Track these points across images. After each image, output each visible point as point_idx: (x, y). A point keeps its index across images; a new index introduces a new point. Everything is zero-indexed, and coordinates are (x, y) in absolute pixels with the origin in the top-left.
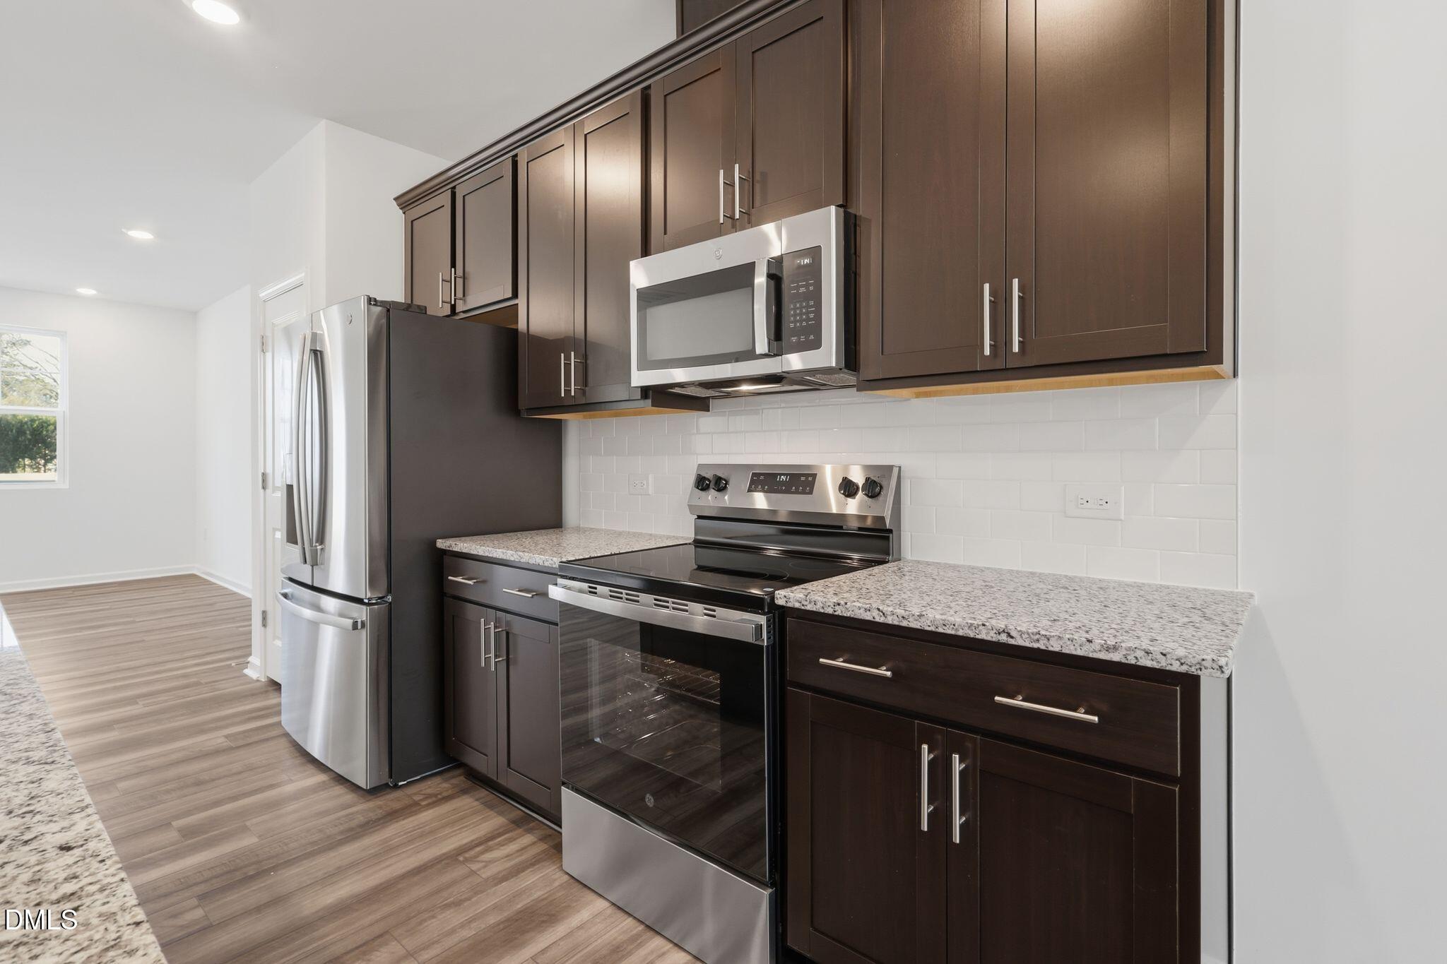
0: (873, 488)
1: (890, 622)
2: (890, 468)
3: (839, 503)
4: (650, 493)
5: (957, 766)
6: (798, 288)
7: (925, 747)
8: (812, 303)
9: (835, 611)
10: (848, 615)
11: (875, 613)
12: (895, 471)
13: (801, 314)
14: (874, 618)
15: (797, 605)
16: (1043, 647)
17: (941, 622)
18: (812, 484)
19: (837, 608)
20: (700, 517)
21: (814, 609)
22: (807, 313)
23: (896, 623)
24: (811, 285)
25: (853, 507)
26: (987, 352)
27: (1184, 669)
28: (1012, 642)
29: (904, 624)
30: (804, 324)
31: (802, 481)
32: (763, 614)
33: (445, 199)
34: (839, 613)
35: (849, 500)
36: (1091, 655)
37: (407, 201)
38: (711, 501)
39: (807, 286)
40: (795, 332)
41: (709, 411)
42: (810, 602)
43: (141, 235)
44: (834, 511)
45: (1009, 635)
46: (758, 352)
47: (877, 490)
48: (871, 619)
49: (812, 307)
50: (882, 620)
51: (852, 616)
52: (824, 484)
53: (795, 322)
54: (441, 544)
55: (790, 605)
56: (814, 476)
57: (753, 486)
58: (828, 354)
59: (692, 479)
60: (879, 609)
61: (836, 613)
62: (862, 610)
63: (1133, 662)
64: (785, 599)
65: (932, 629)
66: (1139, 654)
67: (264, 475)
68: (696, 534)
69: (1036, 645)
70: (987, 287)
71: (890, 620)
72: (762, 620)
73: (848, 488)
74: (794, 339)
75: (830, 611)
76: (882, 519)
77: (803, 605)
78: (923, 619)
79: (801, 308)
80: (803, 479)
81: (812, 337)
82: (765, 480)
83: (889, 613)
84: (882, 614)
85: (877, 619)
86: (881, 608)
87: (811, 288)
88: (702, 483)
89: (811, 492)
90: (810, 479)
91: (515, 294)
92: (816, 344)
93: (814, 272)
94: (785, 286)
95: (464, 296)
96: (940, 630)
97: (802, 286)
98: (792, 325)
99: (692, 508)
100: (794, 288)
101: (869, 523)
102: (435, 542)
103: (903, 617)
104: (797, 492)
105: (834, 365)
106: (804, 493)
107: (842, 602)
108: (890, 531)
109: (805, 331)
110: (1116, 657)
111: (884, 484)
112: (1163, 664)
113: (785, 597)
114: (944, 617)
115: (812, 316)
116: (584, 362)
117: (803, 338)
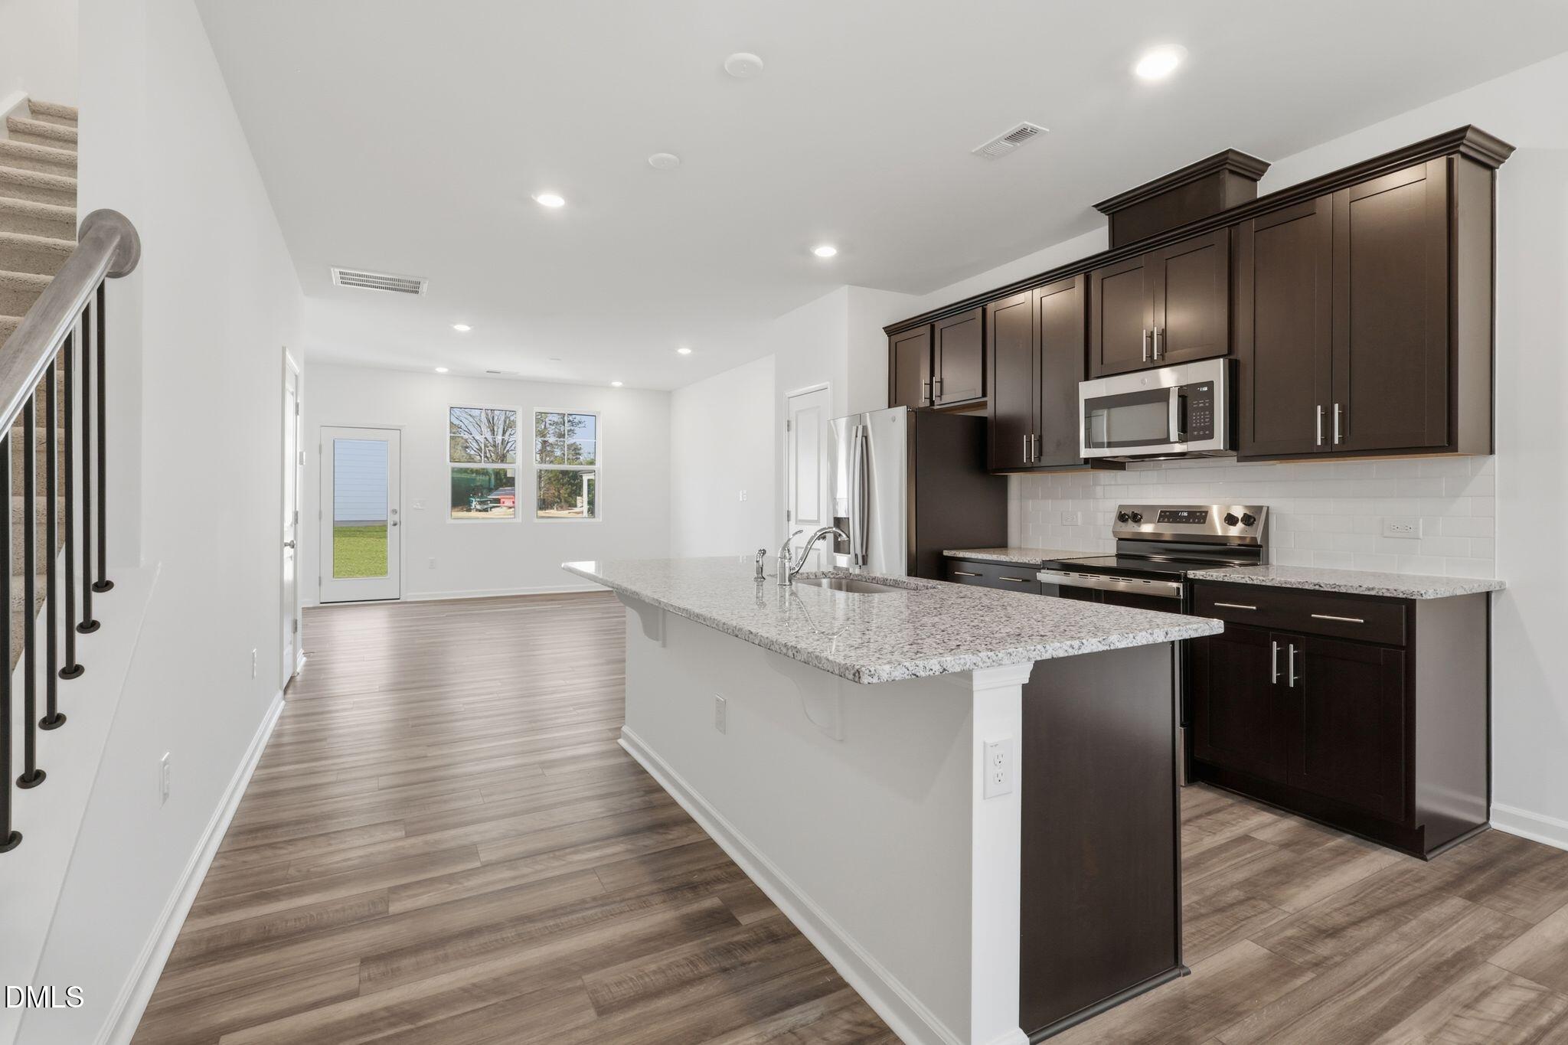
0: (1248, 520)
2: (1260, 508)
3: (1224, 529)
4: (1079, 524)
5: (1292, 652)
6: (1198, 404)
7: (1275, 643)
8: (1207, 413)
11: (1247, 579)
12: (1264, 510)
13: (1200, 419)
14: (1246, 582)
15: (1201, 578)
16: (1337, 591)
17: (1284, 582)
18: (1205, 518)
19: (1224, 578)
20: (1120, 539)
21: (1211, 579)
22: (1204, 419)
23: (1259, 583)
24: (1207, 402)
25: (1235, 531)
26: (1319, 443)
27: (1404, 596)
28: (1322, 589)
29: (1264, 584)
30: (1202, 424)
31: (1199, 515)
32: (1181, 582)
33: (926, 330)
34: (1226, 580)
35: (1231, 527)
36: (1361, 593)
37: (892, 331)
38: (1130, 528)
39: (1204, 403)
40: (1195, 429)
41: (1125, 469)
42: (1208, 576)
43: (684, 351)
44: (1220, 533)
45: (1320, 586)
46: (1172, 440)
47: (1252, 520)
49: (1207, 415)
50: (1251, 582)
51: (1233, 581)
52: (1212, 517)
53: (1196, 416)
54: (946, 553)
55: (1196, 578)
56: (1206, 512)
57: (1161, 519)
58: (1218, 442)
59: (1114, 515)
62: (1240, 579)
63: (1381, 594)
65: (1279, 585)
66: (1384, 591)
67: (788, 511)
68: (1118, 550)
69: (1333, 590)
70: (1319, 407)
71: (1255, 582)
72: (1181, 586)
73: (1231, 520)
74: (1195, 433)
75: (1221, 579)
76: (1254, 539)
77: (1204, 577)
78: (1274, 581)
79: (1200, 415)
80: (1198, 514)
81: (1207, 432)
82: (1170, 515)
83: (1255, 580)
85: (1249, 582)
86: (1251, 578)
87: (1207, 404)
88: (1122, 518)
89: (1204, 522)
90: (1203, 514)
91: (984, 394)
92: (1211, 436)
93: (1210, 394)
94: (1189, 401)
95: (941, 394)
96: (1283, 586)
97: (1201, 403)
98: (1194, 425)
99: (1115, 533)
100: (1196, 404)
101: (1247, 541)
102: (942, 552)
103: (1263, 581)
104: (1194, 522)
105: (1222, 448)
106: (1199, 523)
107: (1228, 575)
108: (1261, 546)
109: (1204, 428)
110: (1373, 593)
111: (1256, 517)
112: (1395, 594)
113: (1194, 574)
114: (1285, 580)
116: (1040, 440)
117: (1201, 433)
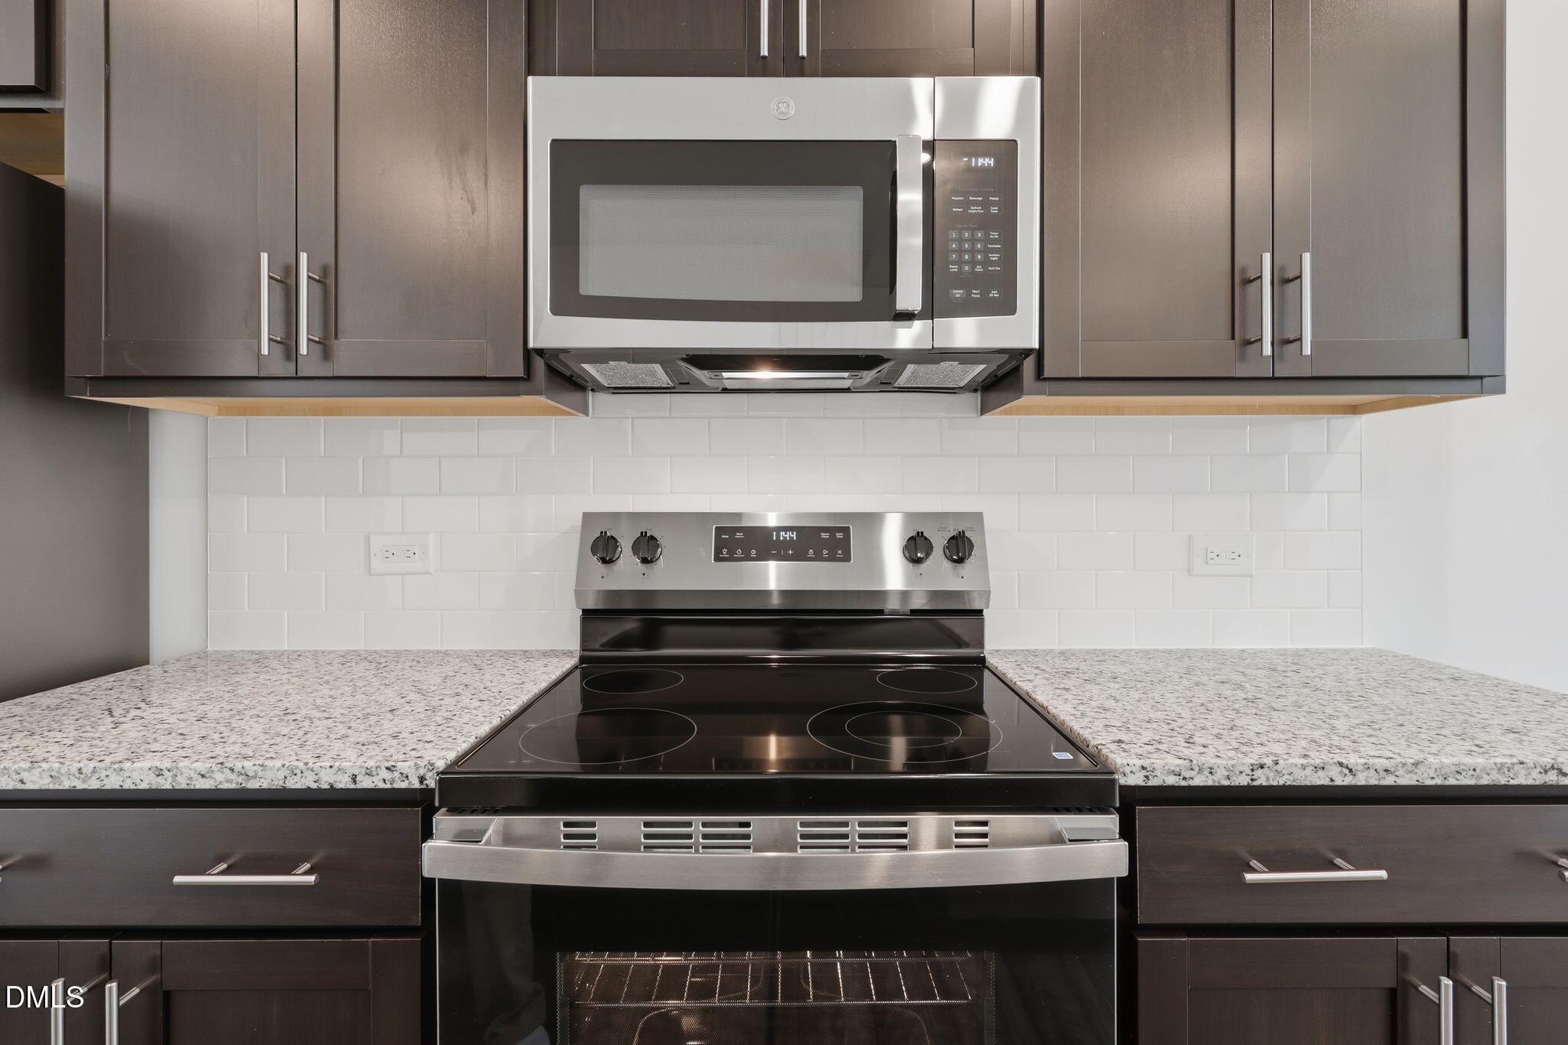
0: (961, 548)
1: (1363, 783)
6: (967, 204)
8: (995, 235)
9: (1252, 780)
10: (1281, 783)
12: (984, 521)
13: (973, 252)
14: (1332, 780)
15: (1171, 780)
17: (1454, 768)
18: (845, 545)
19: (1258, 773)
20: (592, 612)
21: (1210, 783)
22: (986, 251)
23: (1373, 782)
24: (994, 204)
29: (1389, 781)
30: (979, 269)
31: (824, 539)
34: (1262, 781)
38: (622, 578)
39: (986, 204)
40: (960, 281)
41: (587, 415)
42: (1200, 771)
47: (967, 548)
48: (1326, 782)
49: (995, 241)
50: (1348, 781)
51: (1289, 783)
53: (961, 240)
55: (1152, 782)
56: (845, 531)
57: (725, 551)
58: (1027, 325)
59: (575, 541)
60: (1341, 764)
61: (1255, 783)
62: (1308, 771)
64: (1144, 773)
65: (1438, 781)
73: (918, 549)
74: (958, 293)
75: (1243, 781)
77: (1184, 778)
78: (1422, 769)
79: (973, 240)
80: (825, 535)
81: (994, 295)
83: (1361, 768)
84: (1346, 771)
85: (1339, 781)
86: (1345, 761)
87: (994, 210)
88: (604, 548)
89: (846, 558)
90: (839, 535)
92: (1001, 307)
93: (1000, 182)
96: (1452, 781)
97: (975, 203)
98: (954, 268)
99: (577, 597)
100: (958, 204)
103: (1386, 771)
104: (818, 558)
105: (1037, 346)
106: (832, 558)
107: (1268, 761)
109: (984, 281)
111: (974, 540)
113: (1143, 768)
114: (1455, 760)
115: (994, 257)
116: (327, 282)
117: (976, 294)
